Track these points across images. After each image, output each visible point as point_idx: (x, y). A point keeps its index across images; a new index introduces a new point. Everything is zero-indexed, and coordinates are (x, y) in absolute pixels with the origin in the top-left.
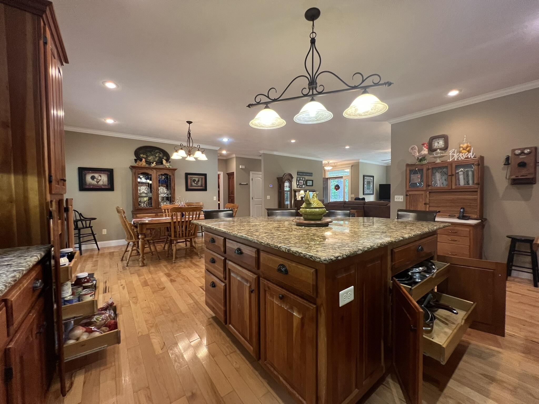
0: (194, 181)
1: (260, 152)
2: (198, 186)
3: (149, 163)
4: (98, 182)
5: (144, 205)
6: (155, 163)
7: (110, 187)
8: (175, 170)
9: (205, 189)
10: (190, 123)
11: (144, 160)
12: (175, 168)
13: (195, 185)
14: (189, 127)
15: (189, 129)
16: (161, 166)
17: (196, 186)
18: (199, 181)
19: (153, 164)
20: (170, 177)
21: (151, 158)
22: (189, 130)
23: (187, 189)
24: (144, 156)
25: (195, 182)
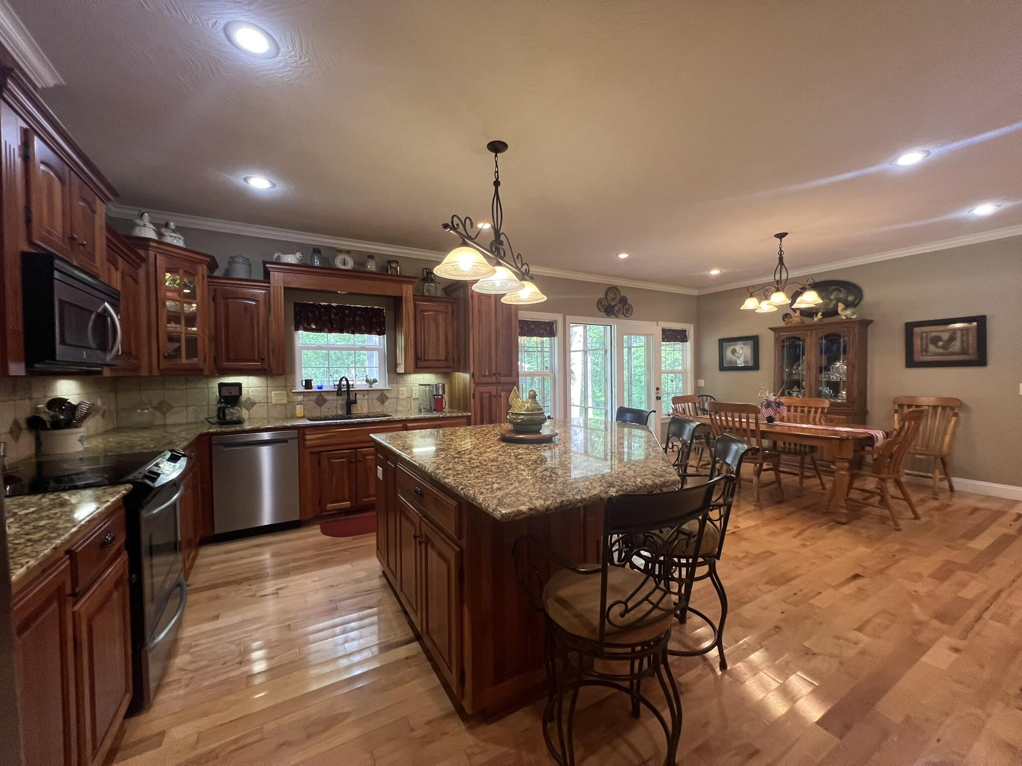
0: (936, 340)
2: (953, 354)
6: (819, 314)
7: (755, 366)
9: (981, 360)
10: (781, 236)
11: (798, 313)
14: (781, 243)
15: (781, 246)
18: (952, 339)
19: (816, 317)
20: (844, 338)
22: (781, 251)
23: (911, 363)
25: (940, 343)
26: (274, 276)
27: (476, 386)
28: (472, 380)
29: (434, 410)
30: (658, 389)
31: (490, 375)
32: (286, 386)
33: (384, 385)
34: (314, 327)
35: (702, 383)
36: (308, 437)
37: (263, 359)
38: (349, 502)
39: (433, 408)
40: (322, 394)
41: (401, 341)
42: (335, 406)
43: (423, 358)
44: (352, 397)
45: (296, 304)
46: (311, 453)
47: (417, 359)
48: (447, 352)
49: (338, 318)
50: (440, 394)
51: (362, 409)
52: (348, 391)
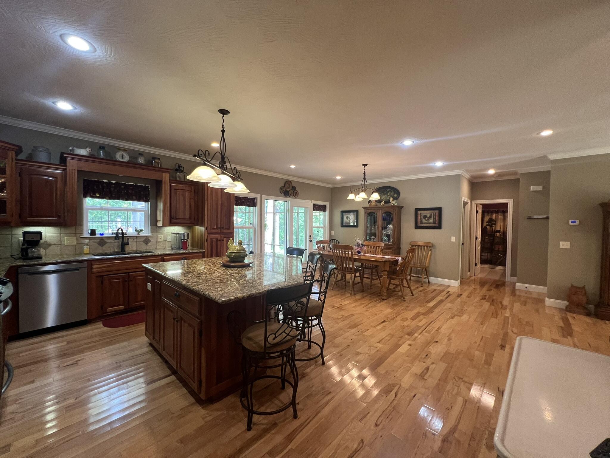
0: (425, 217)
2: (431, 223)
6: (383, 202)
7: (356, 225)
9: (439, 227)
10: (365, 165)
14: (365, 169)
17: (427, 223)
20: (392, 214)
22: (365, 172)
23: (417, 227)
25: (426, 218)
26: (70, 162)
27: (208, 235)
28: (206, 231)
29: (182, 248)
30: (310, 236)
31: (217, 228)
32: (75, 234)
33: (148, 233)
34: (98, 195)
35: (333, 233)
36: (94, 267)
37: (59, 216)
38: (123, 306)
39: (181, 247)
40: (104, 238)
41: (160, 206)
42: (114, 246)
43: (175, 218)
44: (126, 241)
45: (84, 180)
46: (97, 277)
47: (171, 218)
48: (190, 214)
49: (116, 190)
50: (186, 239)
51: (132, 248)
52: (123, 237)
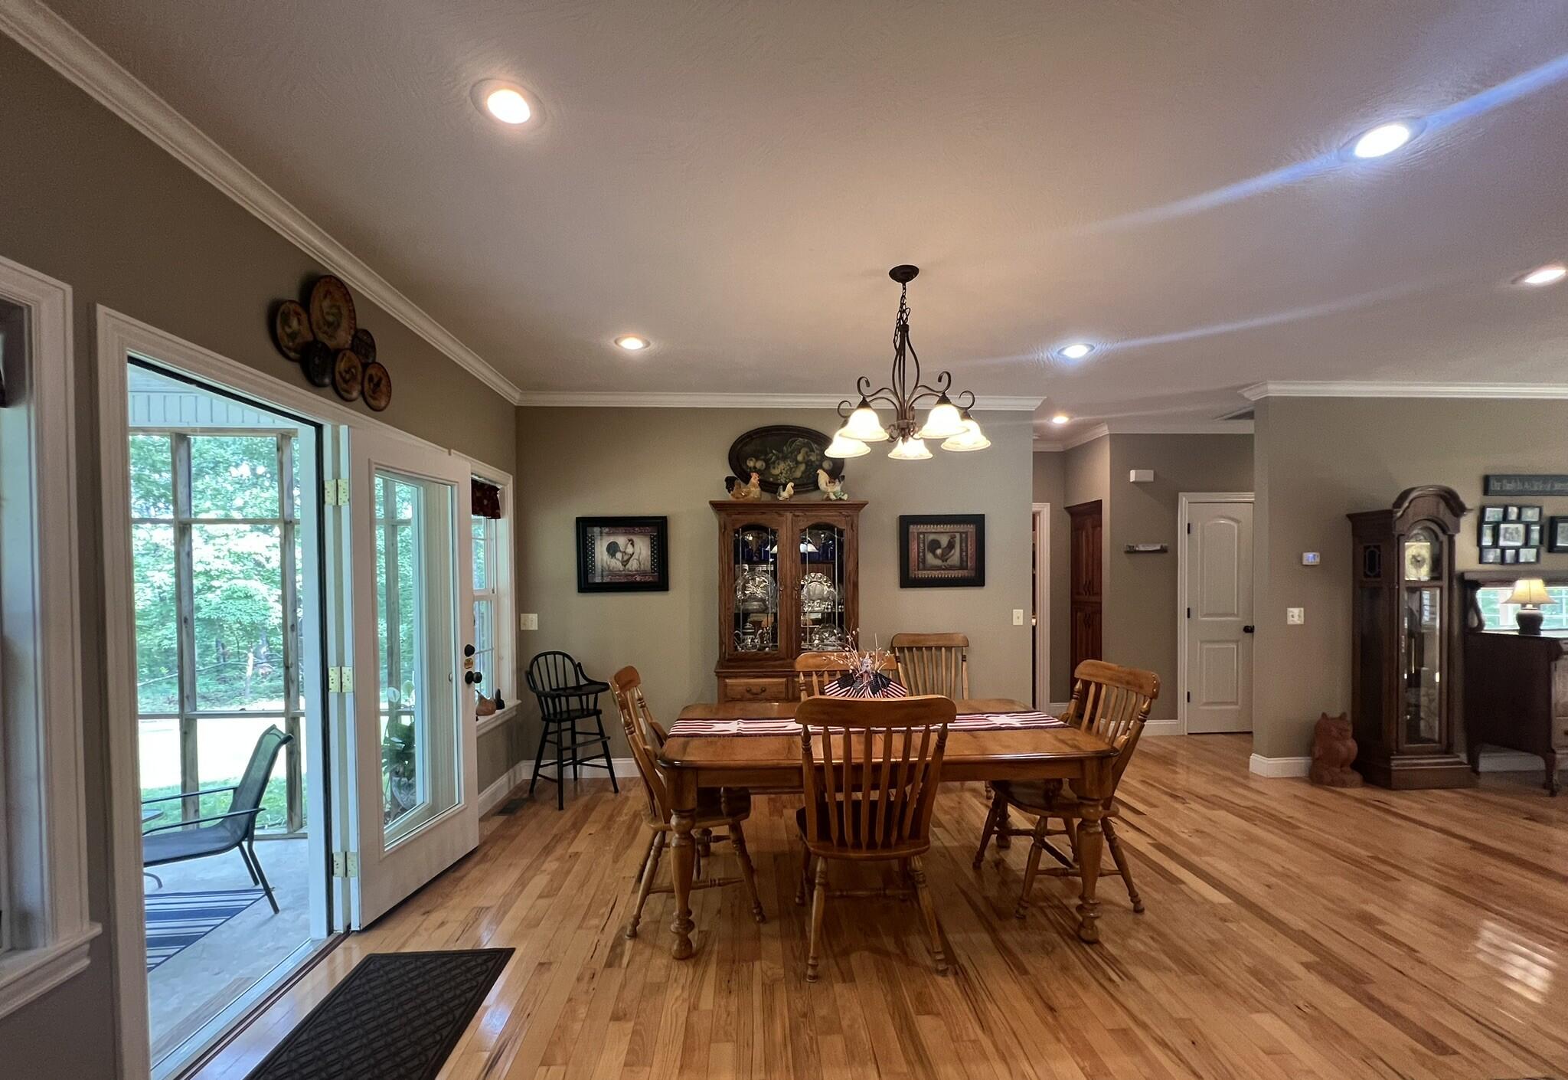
0: (934, 545)
1: (1246, 395)
2: (951, 568)
3: (770, 486)
4: (625, 563)
5: (752, 640)
6: (790, 485)
7: (658, 580)
8: (864, 505)
9: (977, 579)
10: (904, 274)
11: (755, 478)
12: (861, 499)
13: (938, 562)
14: (903, 296)
15: (902, 304)
16: (813, 497)
17: (939, 568)
18: (951, 546)
19: (784, 490)
20: (841, 533)
21: (779, 469)
22: (902, 311)
23: (908, 581)
24: (760, 464)
25: (939, 551)
30: (469, 651)
35: (532, 621)
